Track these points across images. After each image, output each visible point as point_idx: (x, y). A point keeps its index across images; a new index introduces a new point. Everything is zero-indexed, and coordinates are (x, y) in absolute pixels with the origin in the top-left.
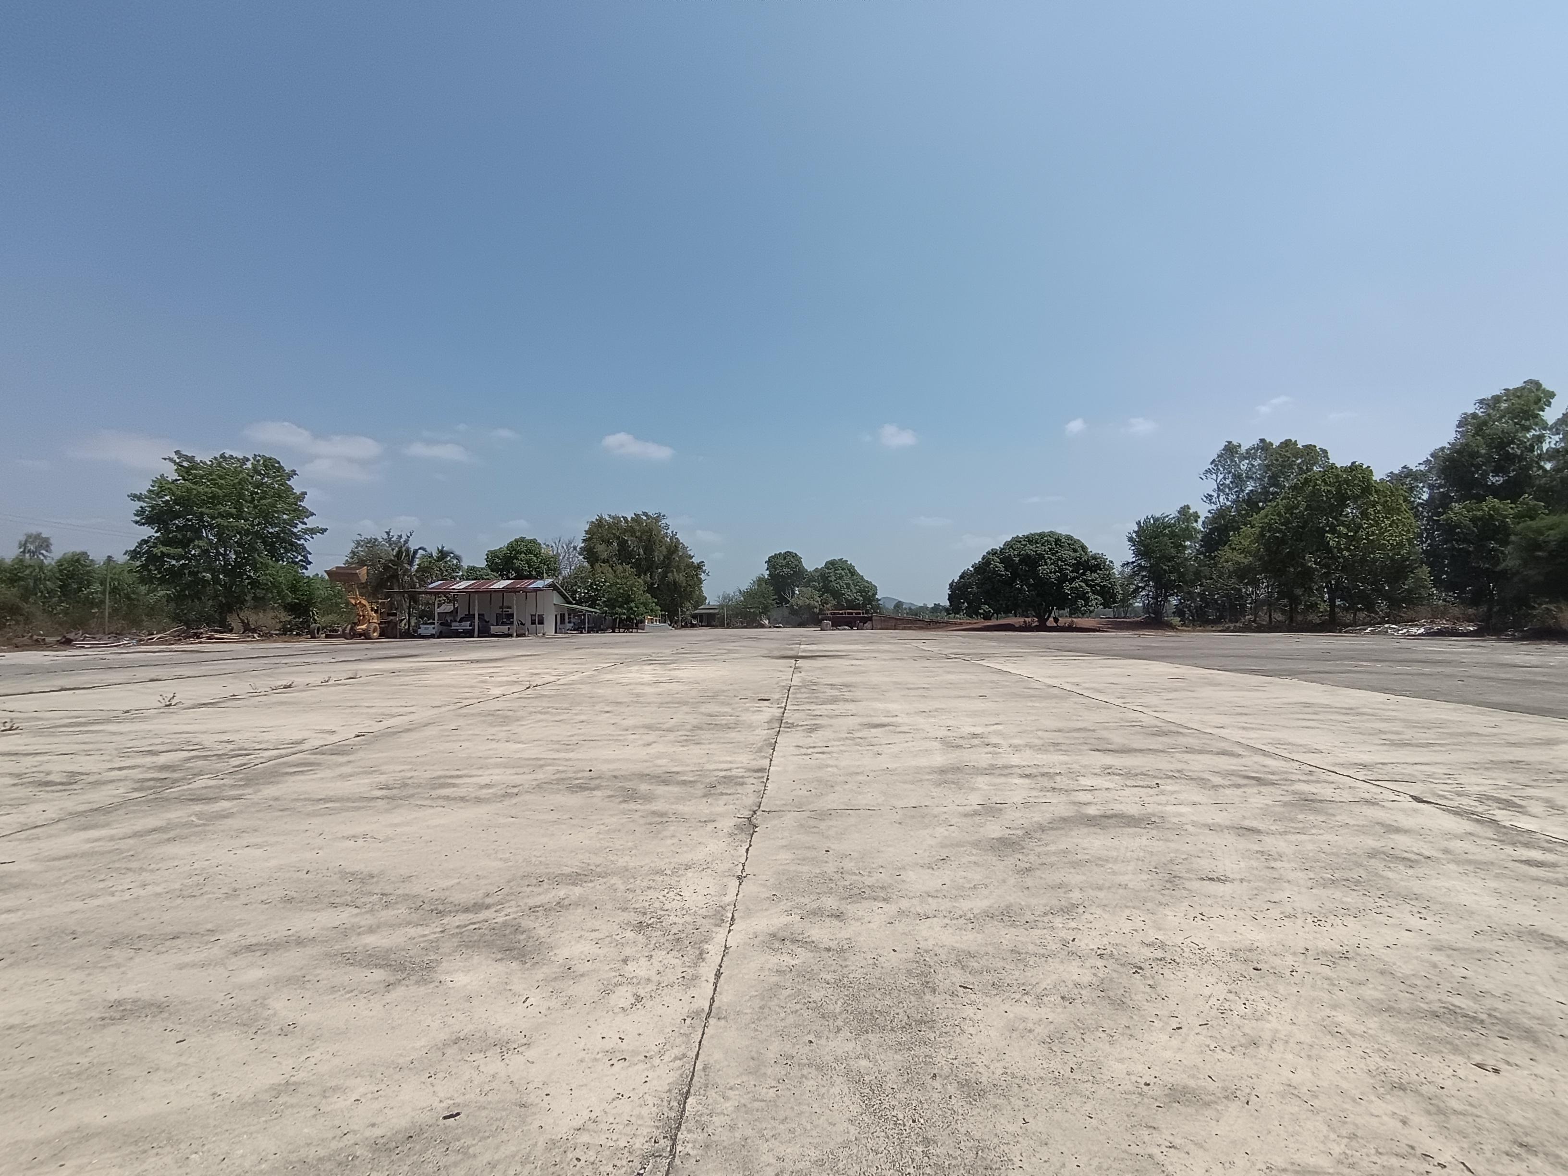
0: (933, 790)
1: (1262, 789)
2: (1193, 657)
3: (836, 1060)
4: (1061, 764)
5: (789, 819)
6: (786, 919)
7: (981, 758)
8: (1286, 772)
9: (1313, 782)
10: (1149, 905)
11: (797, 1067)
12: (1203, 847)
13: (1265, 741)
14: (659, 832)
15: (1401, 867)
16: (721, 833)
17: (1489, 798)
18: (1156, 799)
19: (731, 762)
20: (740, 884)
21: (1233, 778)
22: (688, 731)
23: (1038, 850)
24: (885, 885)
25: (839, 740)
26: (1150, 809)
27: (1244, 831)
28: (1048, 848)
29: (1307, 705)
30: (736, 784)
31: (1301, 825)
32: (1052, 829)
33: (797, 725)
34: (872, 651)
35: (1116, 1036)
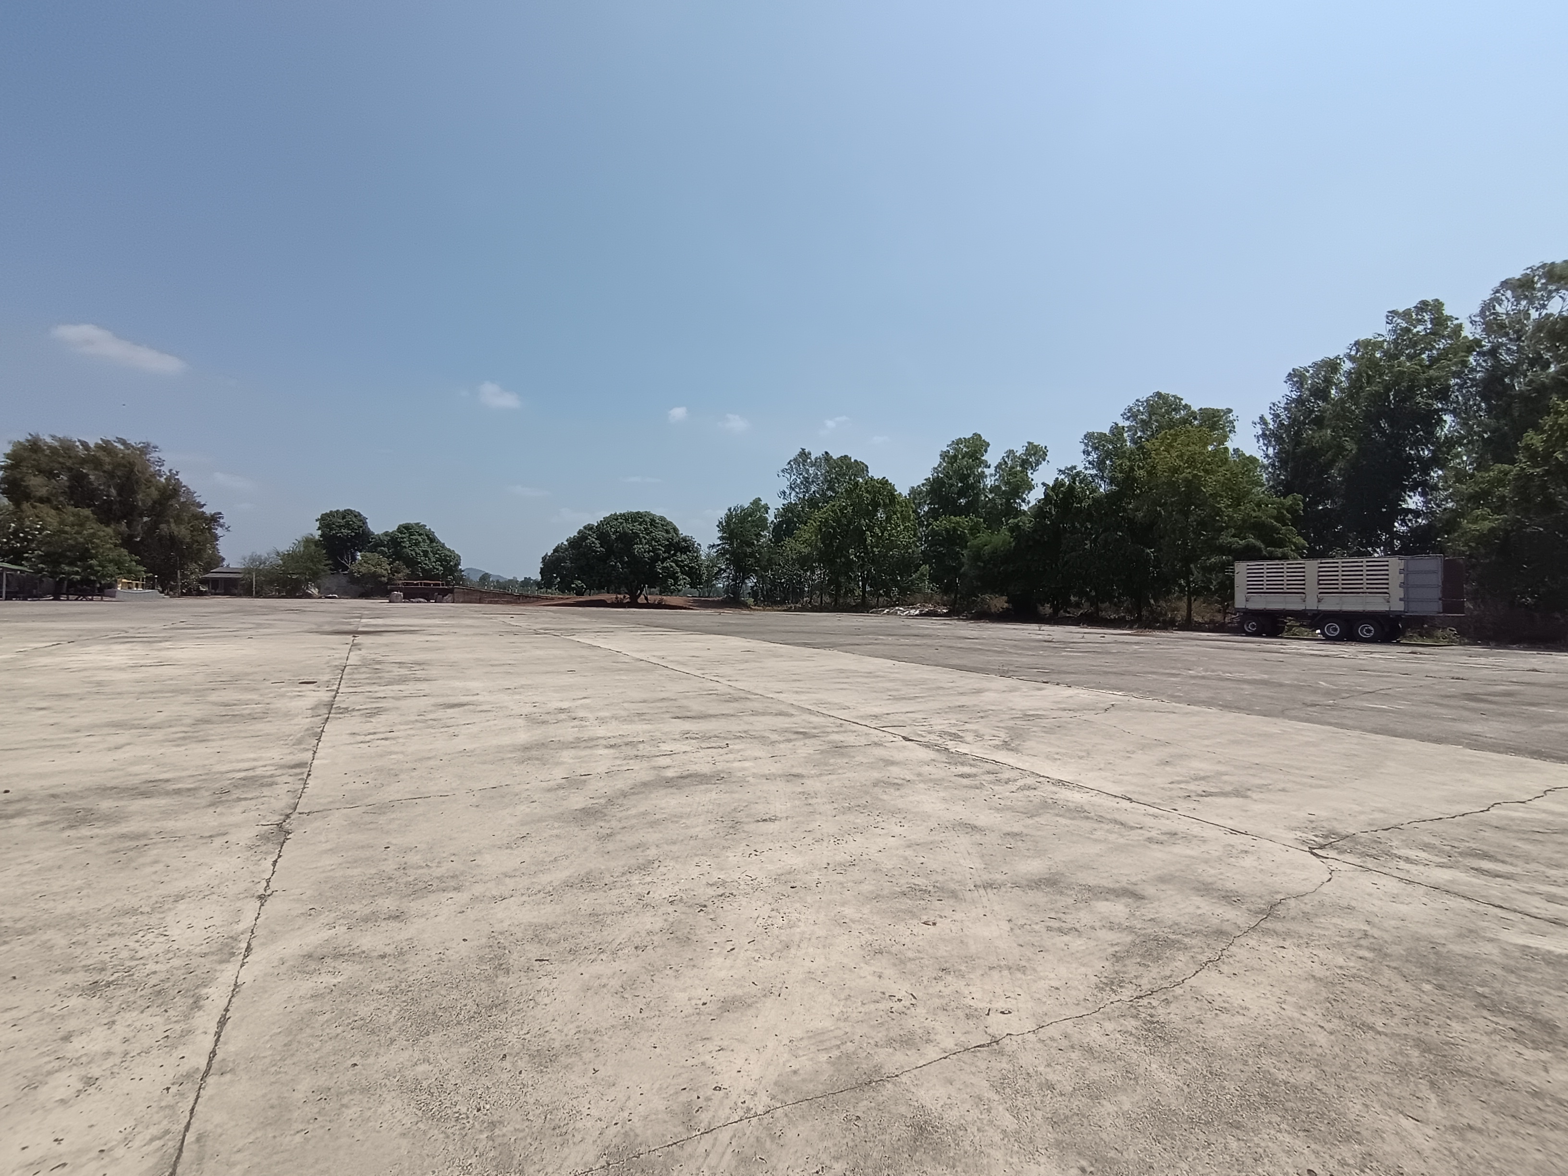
0: (515, 768)
1: (807, 741)
2: (762, 633)
3: (387, 1076)
4: (644, 732)
5: (336, 819)
6: (327, 934)
7: (567, 732)
8: (825, 726)
9: (842, 732)
10: (715, 851)
11: (335, 1099)
12: (760, 794)
13: (811, 702)
14: (131, 860)
15: (892, 790)
16: (234, 848)
17: (946, 733)
18: (726, 757)
19: (255, 760)
20: (262, 905)
21: (786, 734)
22: (190, 726)
23: (619, 815)
24: (457, 873)
25: (407, 723)
26: (720, 766)
27: (792, 777)
28: (629, 812)
29: (842, 671)
30: (262, 785)
31: (831, 768)
32: (633, 794)
33: (353, 710)
34: (453, 626)
35: (682, 969)
